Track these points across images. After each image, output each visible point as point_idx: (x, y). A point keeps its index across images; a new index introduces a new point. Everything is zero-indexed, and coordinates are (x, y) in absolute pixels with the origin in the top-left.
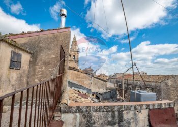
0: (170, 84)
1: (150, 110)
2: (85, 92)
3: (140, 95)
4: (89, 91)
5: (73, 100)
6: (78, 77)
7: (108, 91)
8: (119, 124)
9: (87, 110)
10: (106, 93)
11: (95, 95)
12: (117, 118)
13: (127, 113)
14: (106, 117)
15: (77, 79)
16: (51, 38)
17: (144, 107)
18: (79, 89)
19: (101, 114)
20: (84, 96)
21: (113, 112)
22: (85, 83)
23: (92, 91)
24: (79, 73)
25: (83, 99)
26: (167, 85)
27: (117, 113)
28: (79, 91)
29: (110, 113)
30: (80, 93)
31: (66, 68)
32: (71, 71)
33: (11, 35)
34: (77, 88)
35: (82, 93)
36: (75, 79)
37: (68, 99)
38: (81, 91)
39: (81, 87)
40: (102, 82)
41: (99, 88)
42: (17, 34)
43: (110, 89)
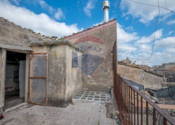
4: (141, 87)
6: (127, 71)
7: (165, 87)
10: (163, 89)
11: (147, 92)
15: (127, 74)
16: (97, 34)
22: (135, 78)
33: (66, 37)
41: (152, 83)
42: (69, 36)
43: (167, 85)
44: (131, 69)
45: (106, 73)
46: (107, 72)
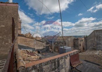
0: (69, 40)
1: (70, 56)
2: (31, 50)
3: (65, 49)
4: (34, 49)
5: (27, 60)
6: (25, 41)
7: (45, 47)
8: (58, 68)
9: (40, 66)
10: (44, 49)
11: (37, 51)
12: (57, 65)
13: (61, 61)
14: (51, 66)
15: (25, 43)
17: (68, 55)
18: (27, 50)
19: (48, 66)
20: (32, 54)
21: (55, 62)
22: (31, 45)
23: (36, 49)
24: (26, 38)
25: (33, 57)
26: (68, 41)
27: (57, 63)
28: (27, 51)
29: (53, 64)
30: (28, 52)
31: (16, 35)
32: (20, 37)
34: (25, 49)
35: (30, 52)
36: (23, 42)
37: (23, 61)
38: (28, 50)
39: (28, 48)
40: (41, 43)
41: (39, 46)
43: (46, 46)
44: (29, 39)
45: (7, 44)
46: (8, 42)
